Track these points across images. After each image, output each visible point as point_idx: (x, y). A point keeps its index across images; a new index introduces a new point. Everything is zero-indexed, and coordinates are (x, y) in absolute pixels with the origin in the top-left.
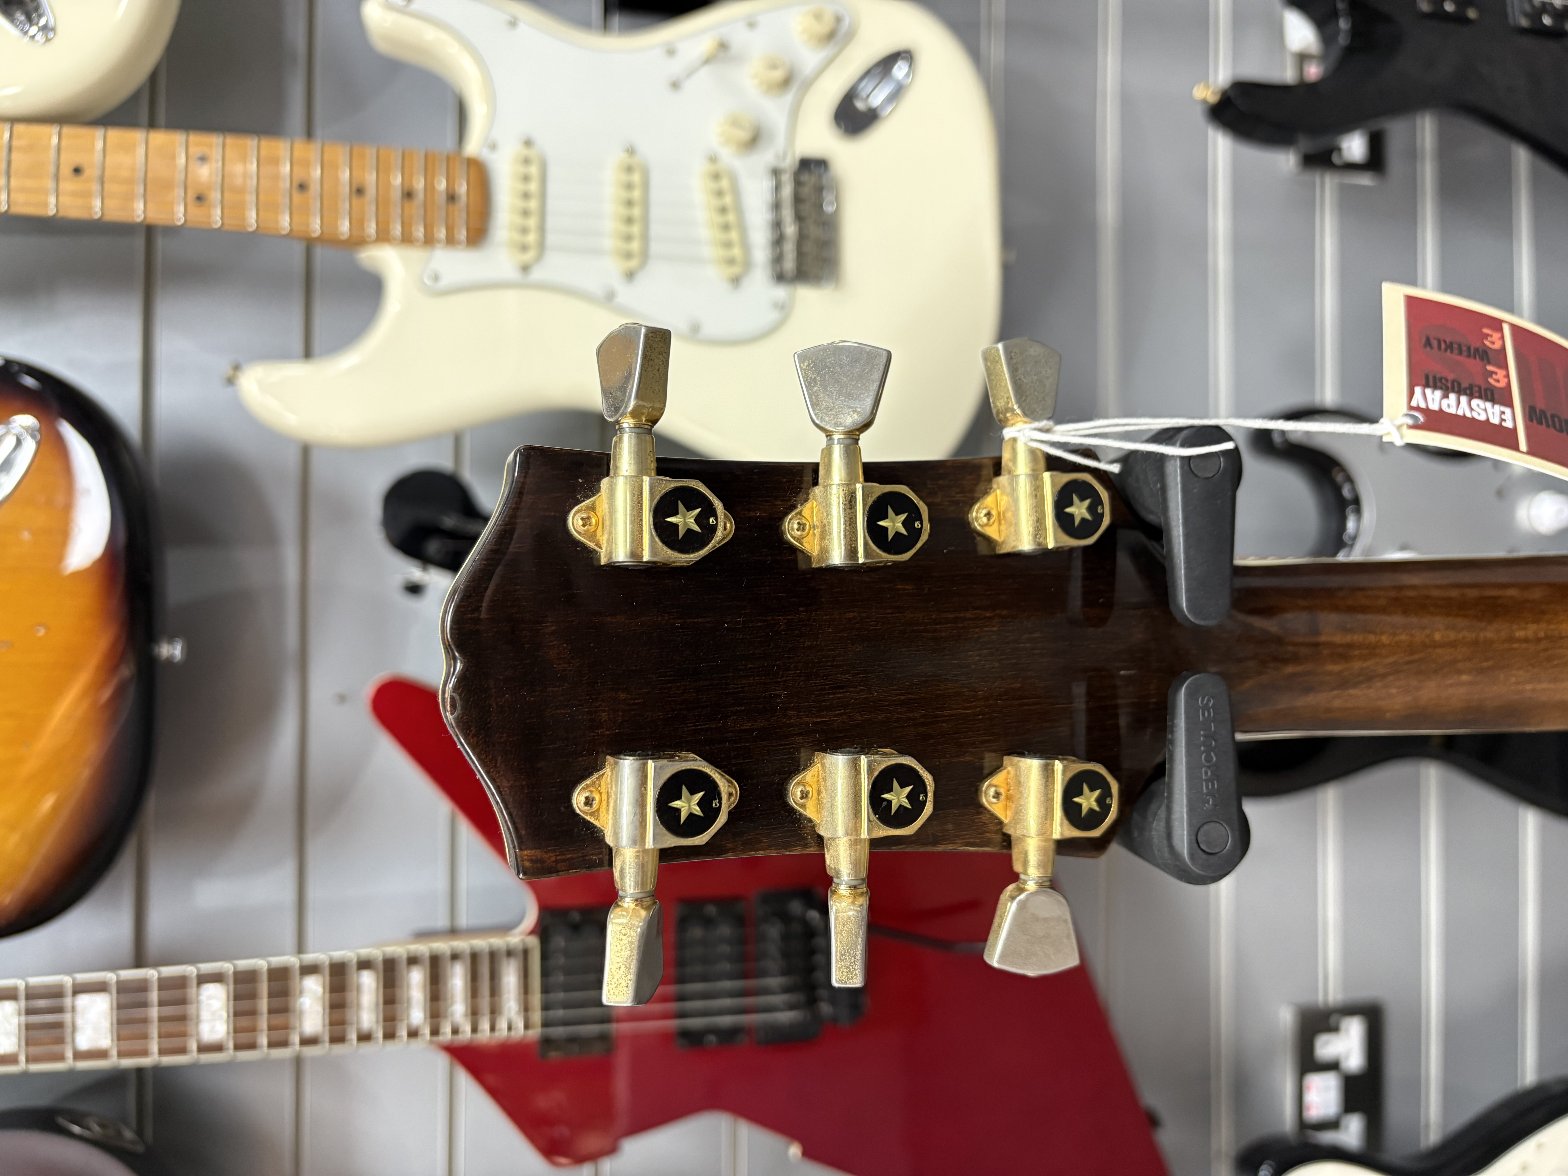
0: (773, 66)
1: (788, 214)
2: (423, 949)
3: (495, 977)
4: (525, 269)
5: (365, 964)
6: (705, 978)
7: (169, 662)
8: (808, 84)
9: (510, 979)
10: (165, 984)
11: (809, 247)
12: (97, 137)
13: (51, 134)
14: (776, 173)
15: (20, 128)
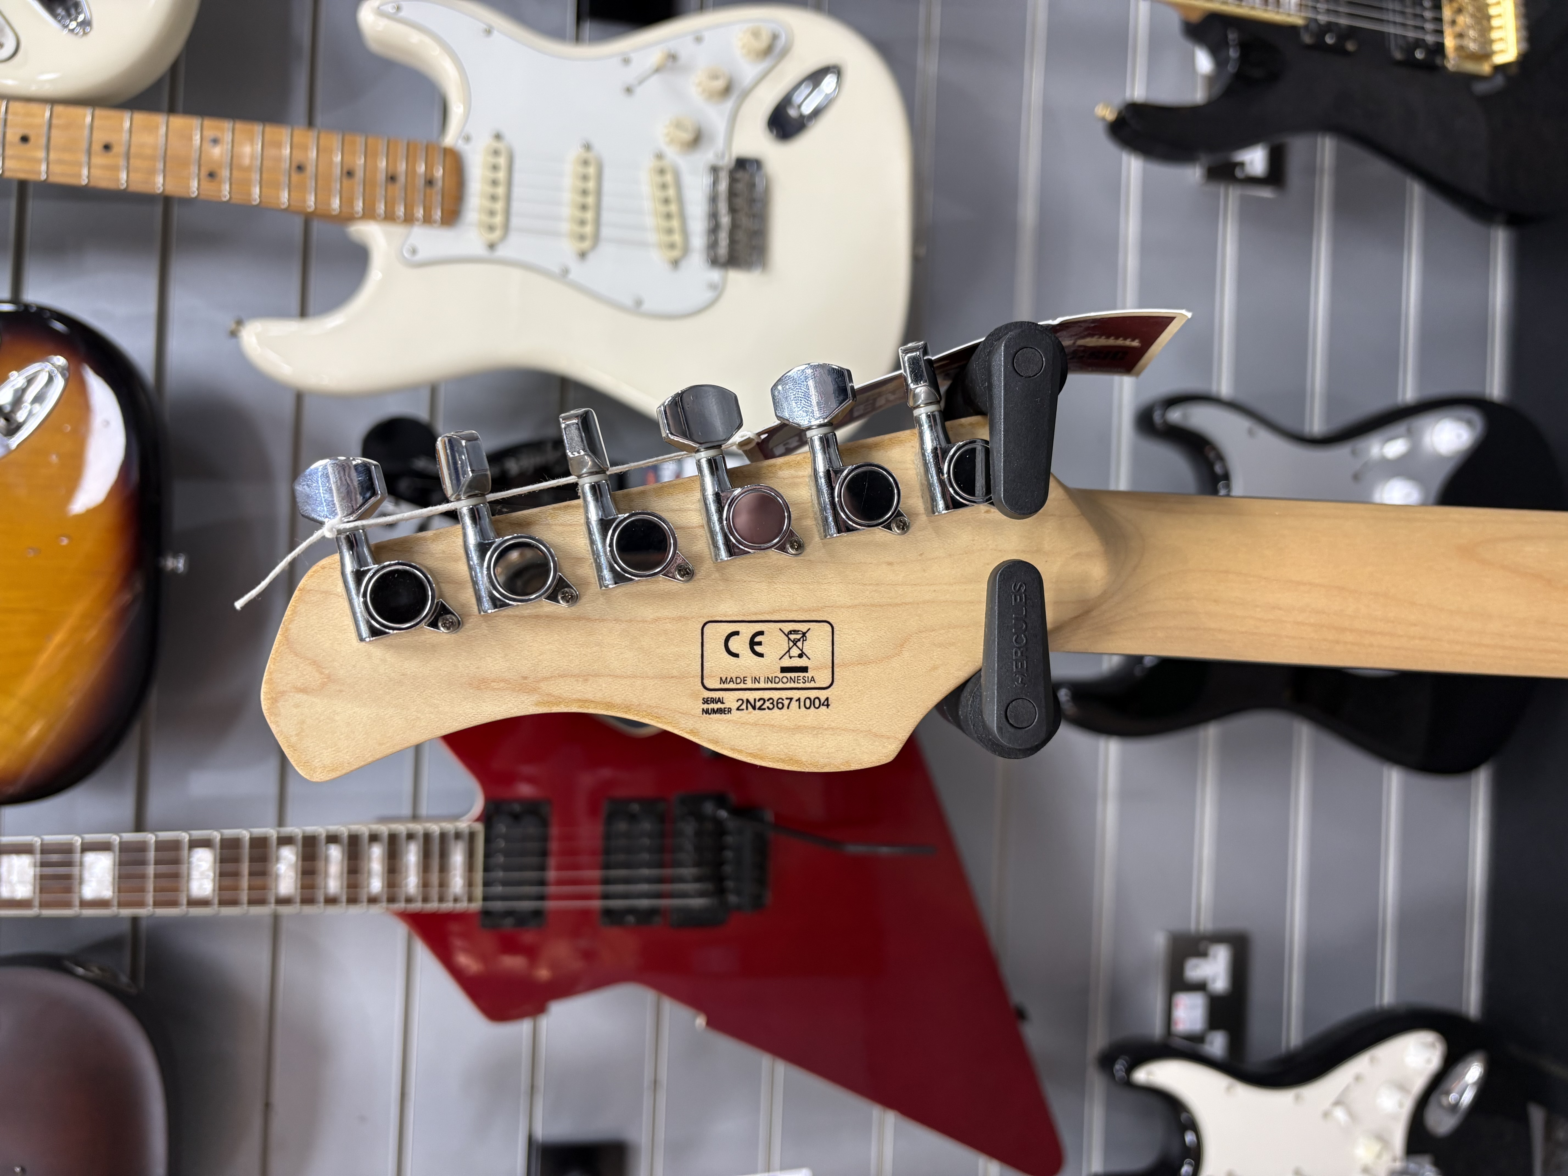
0: (715, 77)
1: (723, 207)
2: (383, 829)
3: (444, 855)
4: (492, 246)
5: (333, 839)
6: (627, 866)
7: (174, 572)
8: (746, 94)
9: (458, 858)
10: (161, 846)
11: (741, 236)
12: (126, 119)
13: (86, 115)
14: (715, 170)
15: (59, 109)
